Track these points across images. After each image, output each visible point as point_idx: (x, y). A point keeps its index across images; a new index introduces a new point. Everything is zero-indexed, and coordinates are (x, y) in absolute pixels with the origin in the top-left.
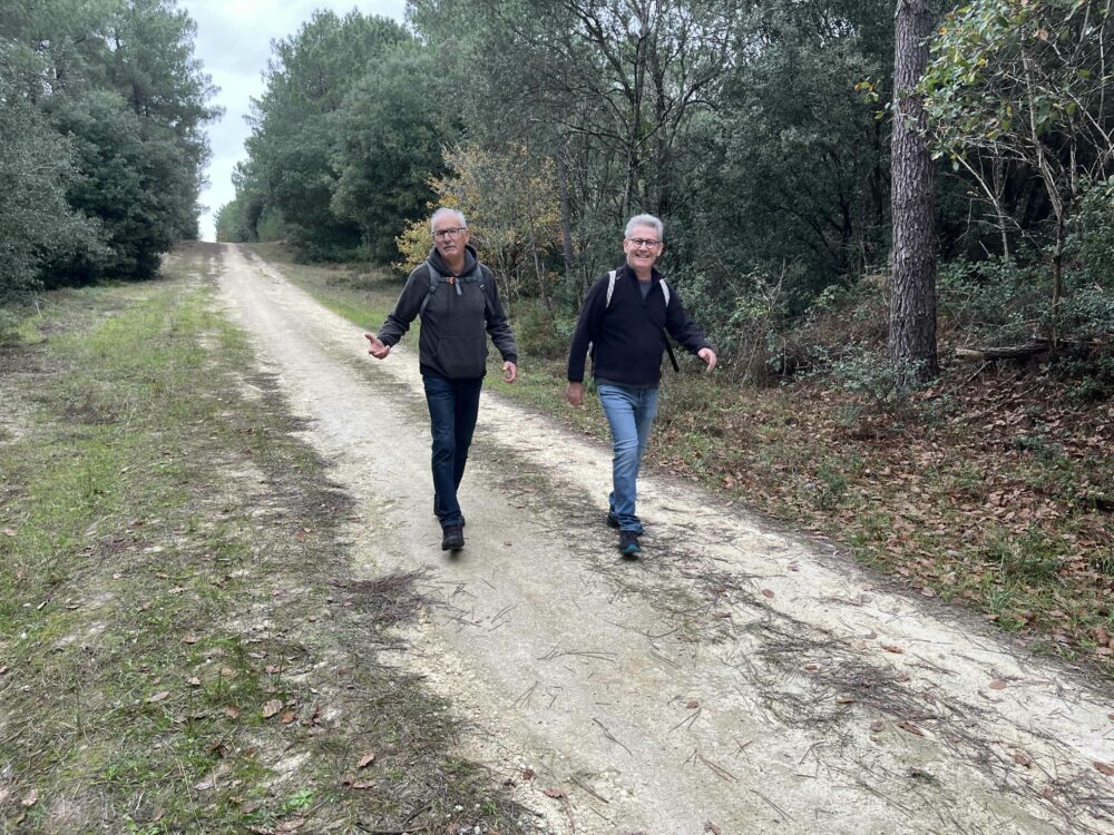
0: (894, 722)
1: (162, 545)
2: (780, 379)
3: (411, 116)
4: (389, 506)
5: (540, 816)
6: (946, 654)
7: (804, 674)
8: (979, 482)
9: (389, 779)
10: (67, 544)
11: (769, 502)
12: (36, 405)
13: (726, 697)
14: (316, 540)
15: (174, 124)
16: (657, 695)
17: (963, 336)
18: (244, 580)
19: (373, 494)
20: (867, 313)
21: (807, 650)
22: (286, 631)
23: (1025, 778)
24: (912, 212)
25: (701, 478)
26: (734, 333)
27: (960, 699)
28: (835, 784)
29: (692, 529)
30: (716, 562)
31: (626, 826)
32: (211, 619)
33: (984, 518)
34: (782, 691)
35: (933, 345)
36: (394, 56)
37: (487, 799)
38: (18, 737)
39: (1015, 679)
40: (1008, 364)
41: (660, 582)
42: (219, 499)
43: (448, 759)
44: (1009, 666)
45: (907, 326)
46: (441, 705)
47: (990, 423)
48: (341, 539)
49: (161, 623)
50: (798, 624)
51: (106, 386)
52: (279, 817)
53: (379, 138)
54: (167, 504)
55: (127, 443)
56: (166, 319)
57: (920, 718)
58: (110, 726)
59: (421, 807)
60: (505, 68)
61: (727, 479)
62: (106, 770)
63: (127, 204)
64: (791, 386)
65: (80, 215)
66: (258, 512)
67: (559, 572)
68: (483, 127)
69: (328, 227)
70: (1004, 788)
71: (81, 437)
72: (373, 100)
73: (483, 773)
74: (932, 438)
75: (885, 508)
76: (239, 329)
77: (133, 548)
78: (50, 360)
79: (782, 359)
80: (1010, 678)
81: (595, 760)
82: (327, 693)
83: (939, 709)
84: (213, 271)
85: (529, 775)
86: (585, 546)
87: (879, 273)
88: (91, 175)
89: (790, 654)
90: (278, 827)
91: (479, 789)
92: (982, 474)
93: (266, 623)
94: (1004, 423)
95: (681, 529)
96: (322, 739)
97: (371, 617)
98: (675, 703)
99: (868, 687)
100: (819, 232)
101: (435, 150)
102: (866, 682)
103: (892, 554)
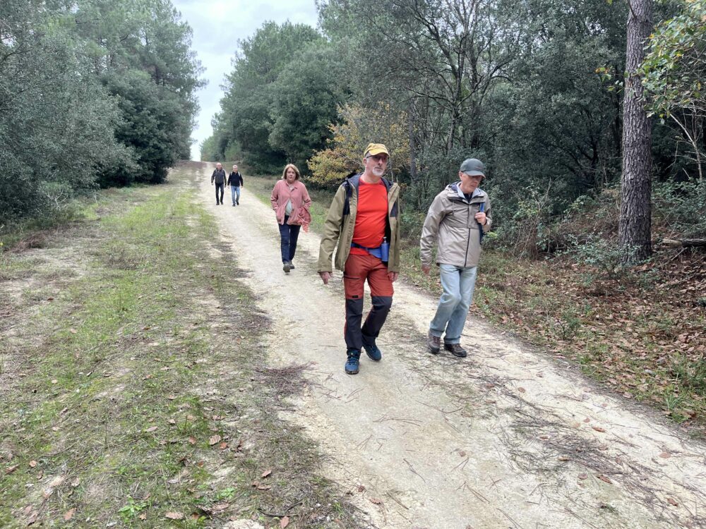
0: (594, 474)
1: (158, 342)
2: (545, 255)
3: (319, 86)
4: (292, 325)
5: (366, 513)
6: (633, 434)
7: (539, 441)
8: (673, 327)
9: (279, 485)
10: (105, 339)
11: (530, 333)
12: (92, 257)
13: (487, 451)
14: (247, 343)
15: (179, 90)
16: (444, 447)
17: (670, 230)
18: (203, 365)
19: (283, 317)
20: (605, 214)
21: (543, 426)
22: (226, 396)
23: (675, 513)
24: (636, 149)
25: (487, 316)
26: (516, 225)
27: (640, 463)
28: (551, 509)
29: (478, 348)
30: (490, 369)
31: (417, 524)
32: (183, 387)
33: (673, 350)
34: (523, 450)
35: (648, 236)
36: (310, 49)
37: (336, 501)
38: (71, 448)
39: (677, 452)
40: (698, 250)
41: (453, 379)
42: (193, 317)
43: (314, 476)
44: (674, 444)
45: (631, 223)
46: (313, 445)
47: (684, 288)
48: (262, 344)
49: (155, 387)
50: (539, 411)
51: (133, 247)
52: (215, 502)
53: (299, 99)
54: (162, 318)
55: (142, 281)
56: (169, 208)
57: (612, 473)
58: (124, 444)
59: (297, 503)
60: (377, 57)
61: (504, 318)
62: (119, 470)
63: (150, 138)
64: (552, 260)
65: (122, 145)
66: (214, 325)
67: (391, 370)
68: (362, 92)
69: (267, 153)
70: (661, 518)
71: (117, 277)
72: (296, 76)
73: (335, 486)
74: (644, 297)
75: (607, 341)
76: (211, 215)
77: (142, 343)
78: (102, 231)
79: (547, 242)
80: (674, 452)
81: (403, 483)
82: (247, 433)
83: (624, 468)
84: (197, 179)
85: (362, 489)
86: (409, 355)
87: (613, 188)
88: (129, 120)
89: (531, 428)
90: (214, 508)
91: (331, 495)
92: (676, 322)
93: (215, 391)
94: (693, 289)
95: (471, 347)
96: (242, 459)
97: (276, 390)
98: (455, 453)
99: (580, 452)
100: (576, 161)
101: (332, 106)
102: (579, 449)
103: (607, 370)
